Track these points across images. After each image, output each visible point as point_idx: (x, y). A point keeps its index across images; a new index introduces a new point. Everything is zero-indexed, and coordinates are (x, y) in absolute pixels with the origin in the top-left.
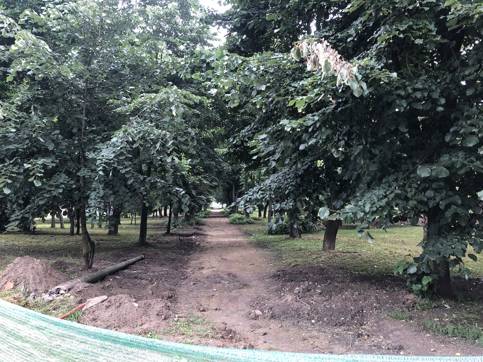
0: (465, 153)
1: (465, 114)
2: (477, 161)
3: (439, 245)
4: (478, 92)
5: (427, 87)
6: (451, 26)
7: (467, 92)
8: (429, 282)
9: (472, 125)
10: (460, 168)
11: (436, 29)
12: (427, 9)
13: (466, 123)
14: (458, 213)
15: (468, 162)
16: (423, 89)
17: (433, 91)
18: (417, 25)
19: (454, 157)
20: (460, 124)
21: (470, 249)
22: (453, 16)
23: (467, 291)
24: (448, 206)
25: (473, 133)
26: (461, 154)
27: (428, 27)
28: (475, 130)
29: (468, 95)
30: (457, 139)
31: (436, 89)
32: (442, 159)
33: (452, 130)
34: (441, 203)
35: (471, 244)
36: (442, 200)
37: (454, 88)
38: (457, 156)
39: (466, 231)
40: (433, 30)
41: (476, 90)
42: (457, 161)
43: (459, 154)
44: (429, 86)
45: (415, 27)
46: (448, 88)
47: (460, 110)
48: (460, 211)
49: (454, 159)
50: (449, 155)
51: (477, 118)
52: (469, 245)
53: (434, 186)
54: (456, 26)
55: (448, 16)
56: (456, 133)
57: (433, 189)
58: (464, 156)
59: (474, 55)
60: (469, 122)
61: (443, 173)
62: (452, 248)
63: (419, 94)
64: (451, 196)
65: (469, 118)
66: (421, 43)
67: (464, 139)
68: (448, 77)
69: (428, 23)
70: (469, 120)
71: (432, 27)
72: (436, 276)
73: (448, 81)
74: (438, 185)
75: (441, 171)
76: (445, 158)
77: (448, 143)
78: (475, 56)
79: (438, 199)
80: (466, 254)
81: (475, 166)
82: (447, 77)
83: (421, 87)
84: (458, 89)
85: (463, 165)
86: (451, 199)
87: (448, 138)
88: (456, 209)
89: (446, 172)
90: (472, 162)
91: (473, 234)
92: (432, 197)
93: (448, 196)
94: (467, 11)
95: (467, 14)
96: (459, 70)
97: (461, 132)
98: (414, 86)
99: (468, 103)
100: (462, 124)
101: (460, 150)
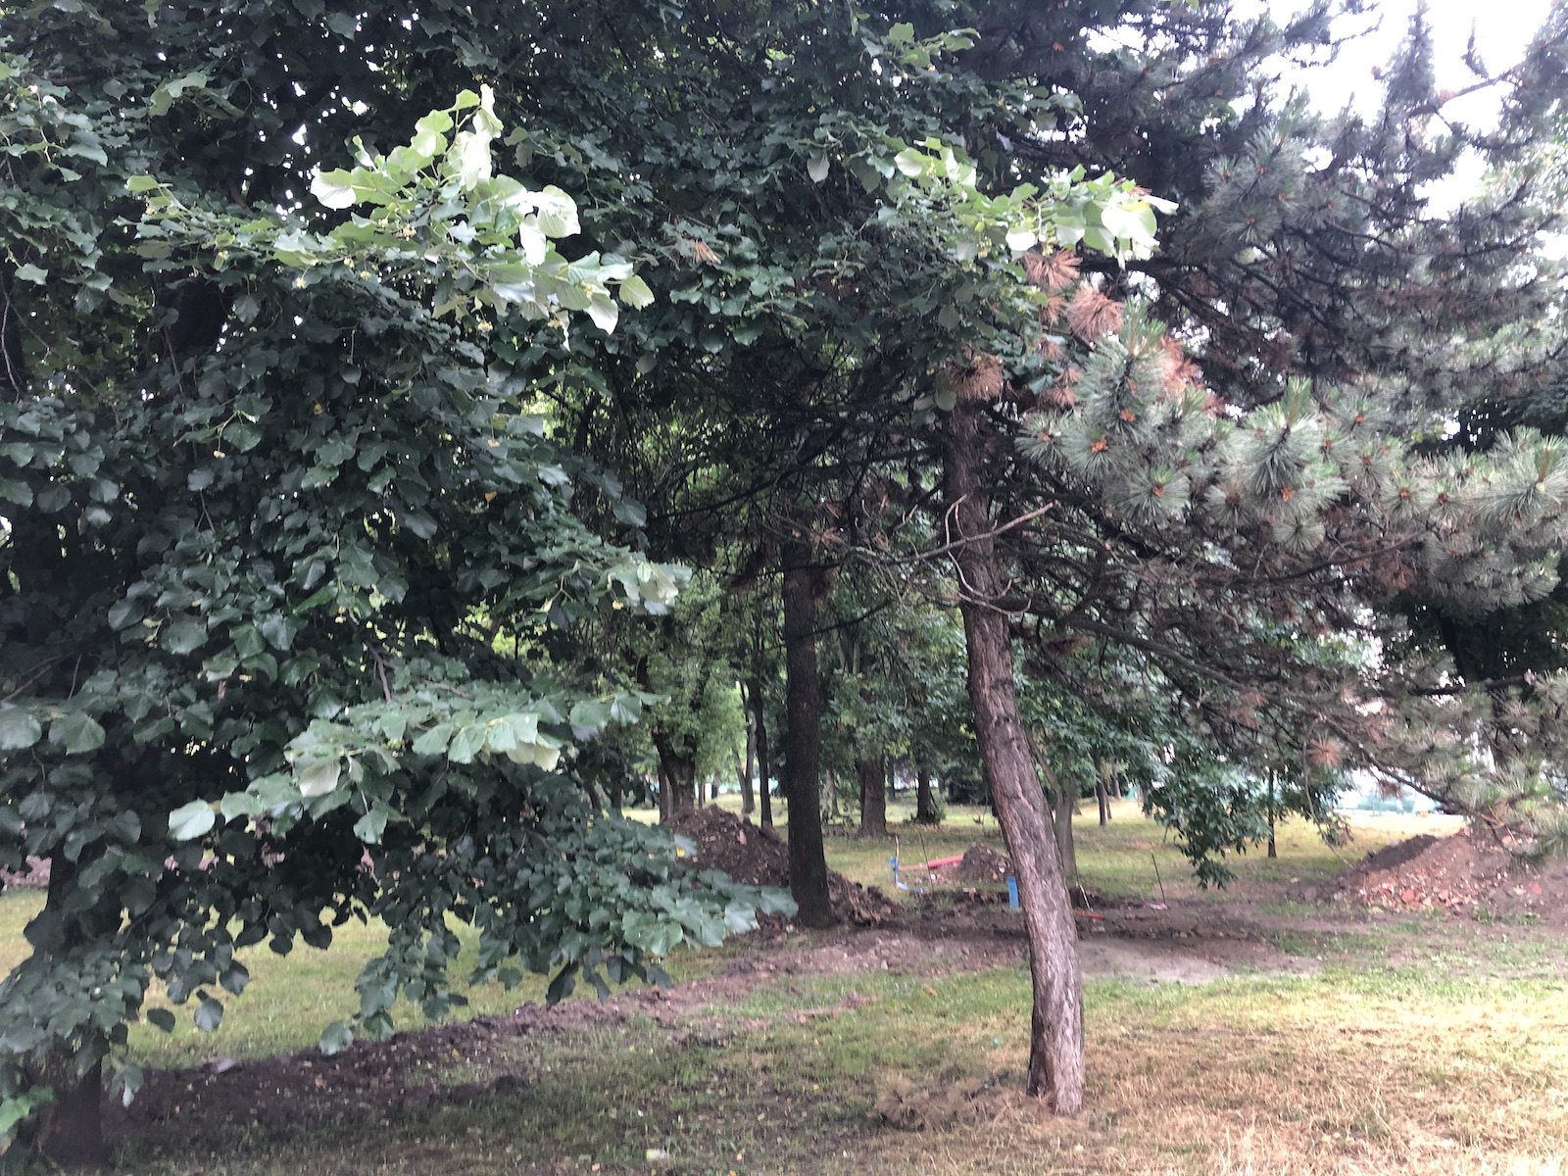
0: (165, 672)
1: (180, 545)
2: (198, 699)
3: (50, 992)
4: (221, 486)
5: (60, 434)
6: (152, 260)
7: (191, 478)
8: (21, 1120)
9: (194, 586)
10: (145, 722)
11: (100, 253)
12: (70, 176)
13: (180, 574)
14: (124, 873)
15: (174, 702)
16: (41, 439)
17: (80, 452)
18: (33, 216)
19: (131, 681)
20: (161, 575)
21: (157, 994)
22: (156, 230)
23: (161, 1119)
24: (93, 851)
25: (193, 611)
26: (154, 674)
27: (70, 236)
28: (201, 602)
29: (193, 488)
30: (148, 622)
31: (90, 448)
32: (89, 685)
33: (133, 591)
34: (71, 837)
35: (162, 976)
36: (76, 827)
37: (155, 457)
38: (141, 681)
39: (154, 928)
40: (88, 251)
41: (218, 478)
42: (139, 697)
43: (149, 675)
44: (67, 433)
45: (25, 222)
46: (132, 451)
47: (166, 532)
48: (131, 864)
49: (128, 691)
50: (114, 674)
51: (213, 564)
52: (154, 980)
53: (55, 778)
54: (171, 266)
55: (140, 226)
56: (145, 605)
57: (50, 788)
58: (162, 683)
59: (214, 369)
60: (187, 573)
61: (83, 735)
62: (93, 998)
63: (25, 452)
64: (111, 814)
65: (189, 559)
66: (40, 282)
67: (166, 625)
68: (141, 417)
69: (75, 225)
70: (189, 565)
71: (86, 240)
72: (47, 1094)
73: (136, 429)
74: (72, 775)
75: (78, 731)
76: (101, 686)
77: (118, 633)
78: (219, 374)
79: (62, 824)
80: (143, 1009)
81: (191, 718)
82: (135, 417)
83: (35, 428)
84: (165, 464)
85: (155, 713)
86: (109, 825)
87: (118, 617)
88: (120, 860)
89: (93, 734)
90: (184, 703)
91: (175, 939)
92: (45, 818)
93: (99, 814)
94: (201, 232)
95: (198, 238)
96: (174, 405)
97: (159, 603)
98: (11, 418)
99: (192, 511)
100: (167, 577)
101: (153, 661)
